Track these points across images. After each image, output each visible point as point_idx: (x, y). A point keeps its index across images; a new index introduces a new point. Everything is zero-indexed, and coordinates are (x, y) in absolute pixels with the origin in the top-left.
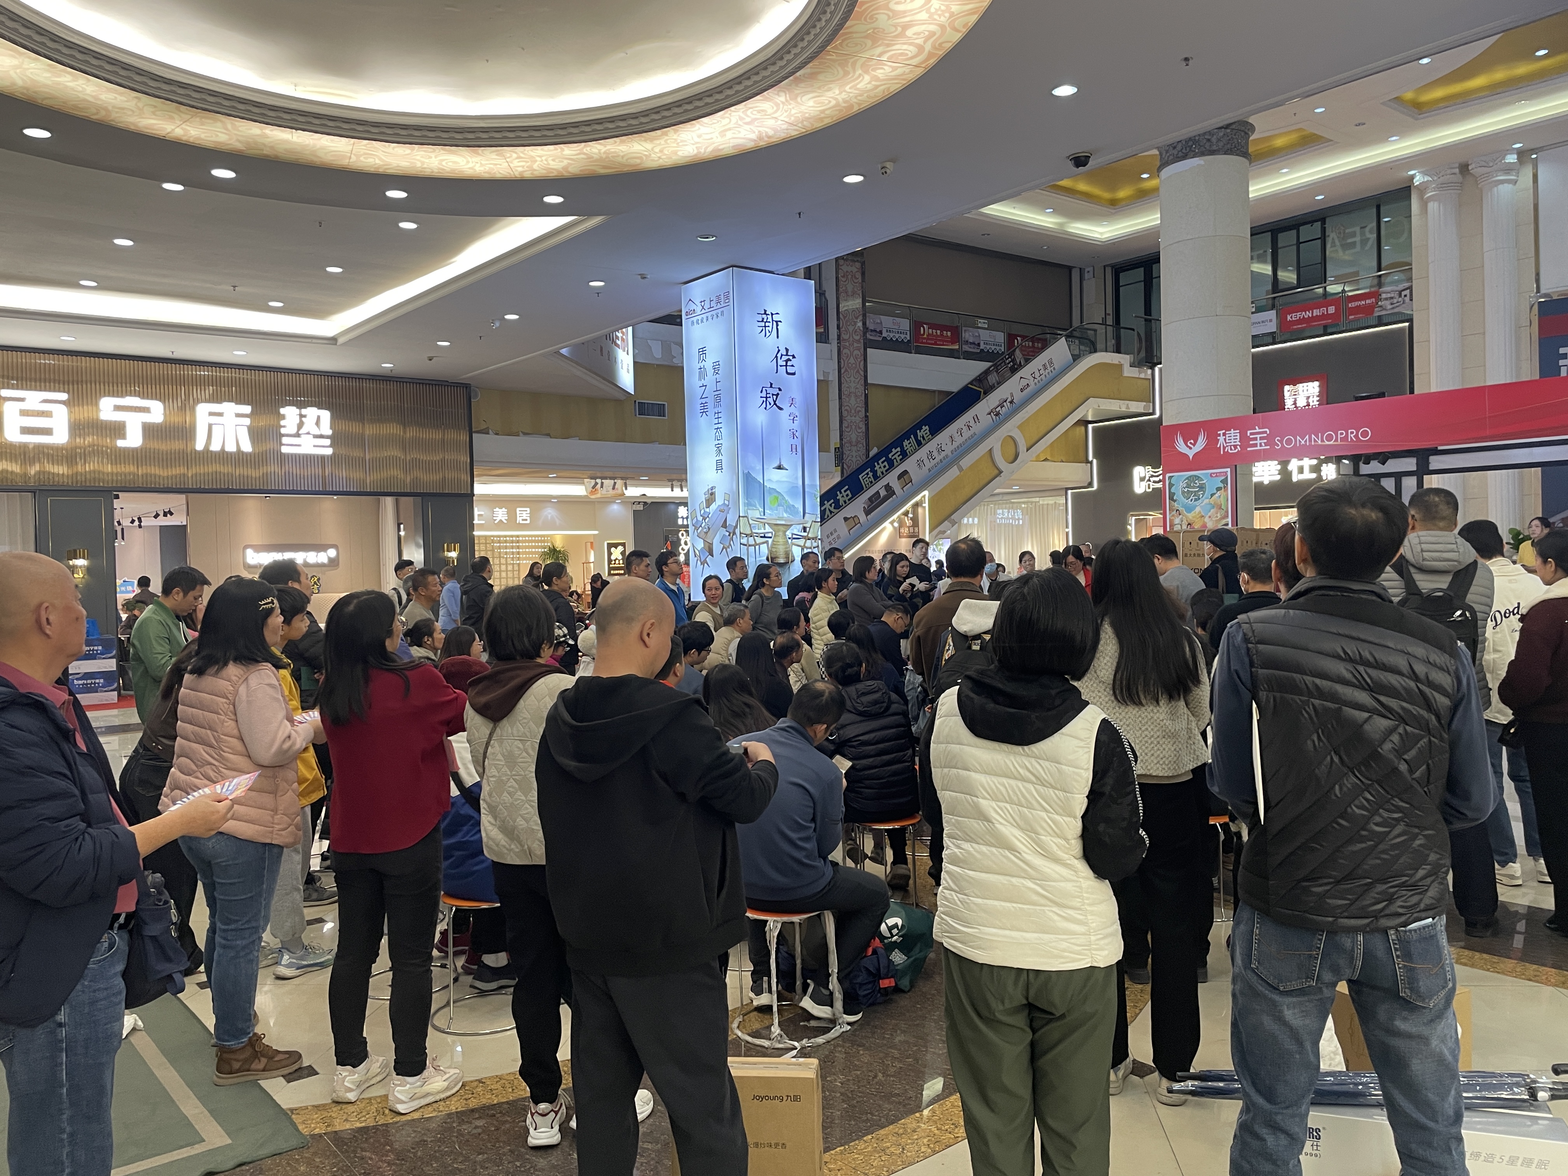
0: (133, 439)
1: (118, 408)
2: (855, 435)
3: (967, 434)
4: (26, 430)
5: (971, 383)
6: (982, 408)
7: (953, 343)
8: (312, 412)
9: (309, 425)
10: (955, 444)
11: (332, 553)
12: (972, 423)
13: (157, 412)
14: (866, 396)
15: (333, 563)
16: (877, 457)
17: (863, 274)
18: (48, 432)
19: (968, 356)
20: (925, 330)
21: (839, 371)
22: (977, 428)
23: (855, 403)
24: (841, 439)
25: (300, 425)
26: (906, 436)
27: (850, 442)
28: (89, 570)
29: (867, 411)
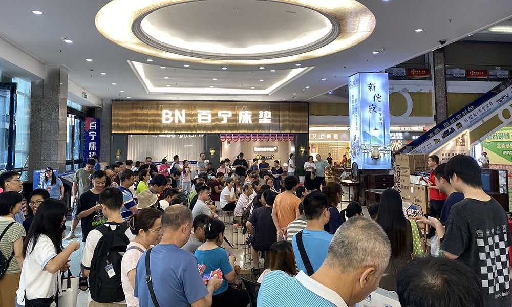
0: (225, 122)
1: (222, 114)
2: (442, 110)
3: (486, 109)
4: (202, 120)
5: (492, 90)
6: (493, 100)
7: (485, 76)
8: (266, 112)
9: (266, 115)
10: (481, 113)
11: (276, 148)
12: (489, 105)
13: (230, 114)
14: (446, 97)
15: (276, 151)
16: (451, 118)
17: (444, 56)
18: (207, 120)
19: (491, 80)
20: (472, 73)
21: (435, 89)
22: (491, 107)
23: (442, 99)
24: (436, 112)
25: (263, 116)
26: (464, 110)
27: (440, 113)
28: (214, 153)
29: (447, 102)
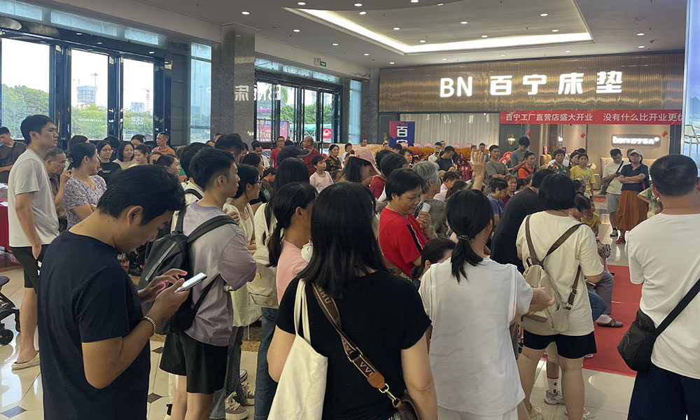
0: (534, 91)
1: (529, 80)
4: (498, 91)
8: (612, 73)
9: (611, 79)
11: (657, 139)
13: (544, 79)
15: (658, 144)
18: (505, 90)
25: (607, 80)
